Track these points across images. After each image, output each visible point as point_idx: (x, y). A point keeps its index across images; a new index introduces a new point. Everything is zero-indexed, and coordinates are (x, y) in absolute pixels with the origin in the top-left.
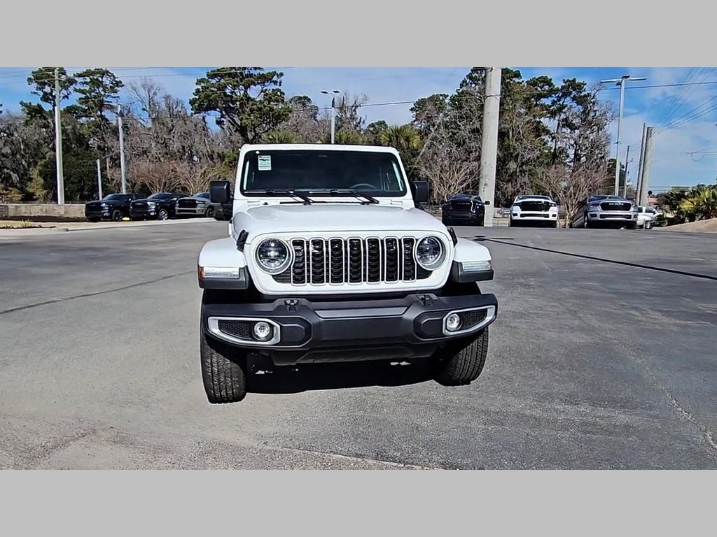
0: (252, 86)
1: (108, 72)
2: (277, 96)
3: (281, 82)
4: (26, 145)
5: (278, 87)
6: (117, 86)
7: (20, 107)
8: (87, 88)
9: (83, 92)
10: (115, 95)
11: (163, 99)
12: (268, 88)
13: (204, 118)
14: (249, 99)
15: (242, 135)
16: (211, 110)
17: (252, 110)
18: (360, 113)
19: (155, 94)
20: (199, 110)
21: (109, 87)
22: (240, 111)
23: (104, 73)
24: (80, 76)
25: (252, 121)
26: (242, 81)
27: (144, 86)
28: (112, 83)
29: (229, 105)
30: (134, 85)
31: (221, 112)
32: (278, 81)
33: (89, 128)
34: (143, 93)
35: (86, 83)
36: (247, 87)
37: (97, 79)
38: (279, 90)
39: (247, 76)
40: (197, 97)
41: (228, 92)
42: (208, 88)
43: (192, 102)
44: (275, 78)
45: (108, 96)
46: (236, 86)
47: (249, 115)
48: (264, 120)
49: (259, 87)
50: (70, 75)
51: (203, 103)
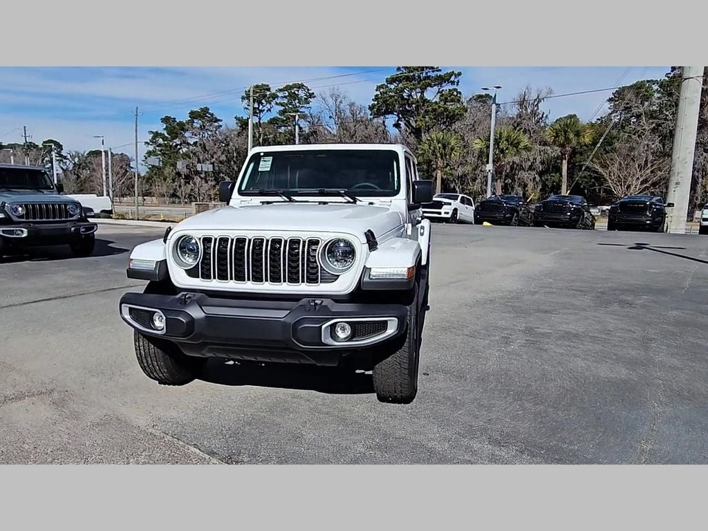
0: (429, 88)
1: (303, 85)
2: (454, 97)
3: (458, 82)
4: (238, 153)
5: (455, 87)
6: (310, 98)
7: (235, 121)
8: (285, 101)
9: (282, 105)
10: (308, 105)
11: (348, 107)
12: (444, 89)
13: (384, 122)
14: (425, 101)
15: (416, 137)
16: (388, 114)
17: (426, 112)
18: (543, 107)
19: (341, 102)
20: (378, 115)
21: (303, 98)
22: (416, 112)
23: (300, 86)
24: (281, 90)
25: (426, 123)
26: (419, 84)
27: (332, 96)
28: (306, 95)
29: (405, 108)
30: (324, 96)
31: (398, 116)
32: (456, 80)
33: (285, 136)
34: (331, 102)
35: (285, 97)
36: (423, 90)
37: (294, 93)
38: (456, 90)
39: (425, 78)
40: (376, 103)
41: (405, 95)
42: (386, 93)
43: (371, 108)
44: (452, 78)
45: (302, 107)
46: (413, 89)
47: (424, 117)
48: (438, 121)
49: (436, 89)
50: (273, 91)
51: (382, 107)
